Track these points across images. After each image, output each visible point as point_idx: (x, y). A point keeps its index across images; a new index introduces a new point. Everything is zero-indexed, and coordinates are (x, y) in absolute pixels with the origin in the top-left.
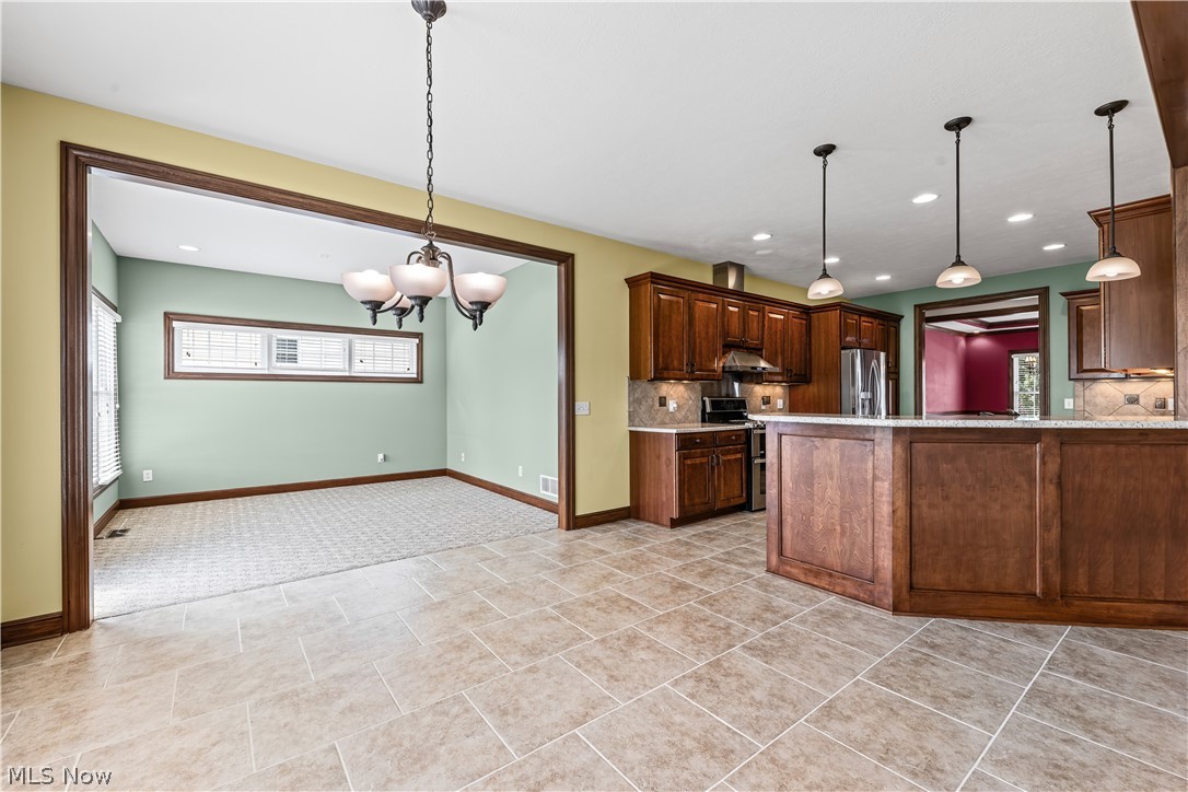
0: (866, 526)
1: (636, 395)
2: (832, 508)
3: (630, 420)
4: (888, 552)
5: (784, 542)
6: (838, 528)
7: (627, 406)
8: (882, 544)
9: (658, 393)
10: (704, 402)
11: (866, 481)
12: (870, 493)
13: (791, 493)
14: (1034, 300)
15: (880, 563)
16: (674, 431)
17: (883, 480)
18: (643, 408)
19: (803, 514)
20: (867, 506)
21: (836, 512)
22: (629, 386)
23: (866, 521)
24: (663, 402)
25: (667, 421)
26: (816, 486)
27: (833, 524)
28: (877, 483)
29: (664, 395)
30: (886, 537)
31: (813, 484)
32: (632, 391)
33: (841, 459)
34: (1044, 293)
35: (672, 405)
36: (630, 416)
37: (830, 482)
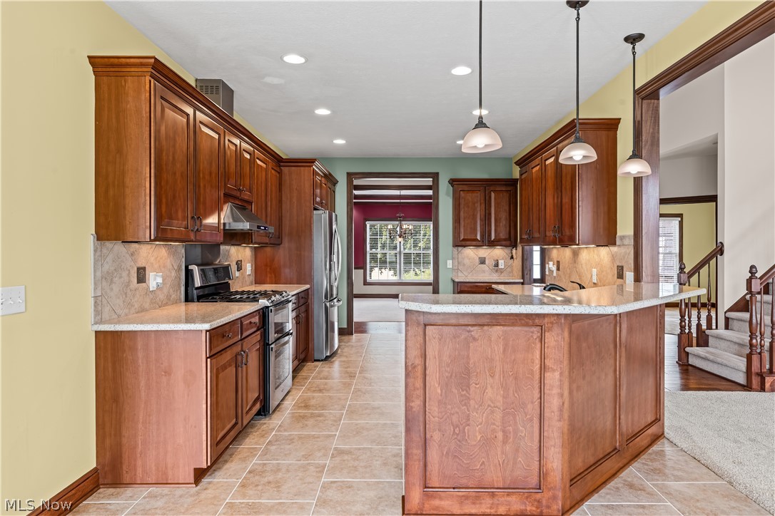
0: (532, 426)
1: (106, 267)
2: (493, 412)
3: (98, 312)
4: (557, 450)
5: (429, 468)
6: (500, 435)
7: (92, 287)
8: (552, 443)
9: (135, 261)
10: (189, 274)
11: (532, 372)
12: (537, 386)
13: (439, 402)
14: (429, 181)
15: (549, 466)
16: (207, 326)
17: (554, 371)
18: (116, 288)
19: (456, 426)
20: (532, 403)
21: (498, 415)
22: (95, 251)
23: (531, 420)
24: (141, 276)
25: (147, 306)
26: (473, 387)
27: (494, 431)
28: (547, 375)
29: (143, 265)
30: (556, 434)
31: (468, 386)
32: (99, 260)
33: (504, 350)
34: (435, 176)
35: (154, 280)
36: (96, 304)
37: (490, 380)
